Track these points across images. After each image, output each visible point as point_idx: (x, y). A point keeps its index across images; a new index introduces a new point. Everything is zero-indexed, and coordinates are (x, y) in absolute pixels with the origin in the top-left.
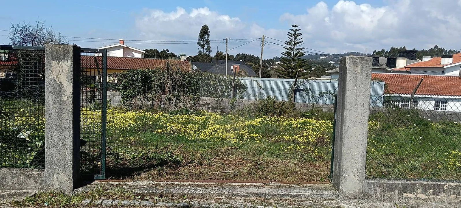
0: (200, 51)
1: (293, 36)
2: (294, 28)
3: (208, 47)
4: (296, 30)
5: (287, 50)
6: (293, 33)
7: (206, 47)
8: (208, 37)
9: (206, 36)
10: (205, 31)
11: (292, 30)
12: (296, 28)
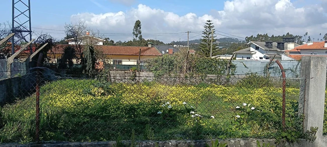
0: (134, 39)
1: (208, 28)
2: (208, 22)
3: (140, 36)
4: (210, 24)
5: (204, 38)
6: (208, 26)
7: (139, 35)
8: (140, 28)
9: (139, 28)
10: (138, 24)
11: (207, 24)
12: (210, 22)
